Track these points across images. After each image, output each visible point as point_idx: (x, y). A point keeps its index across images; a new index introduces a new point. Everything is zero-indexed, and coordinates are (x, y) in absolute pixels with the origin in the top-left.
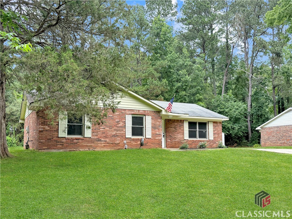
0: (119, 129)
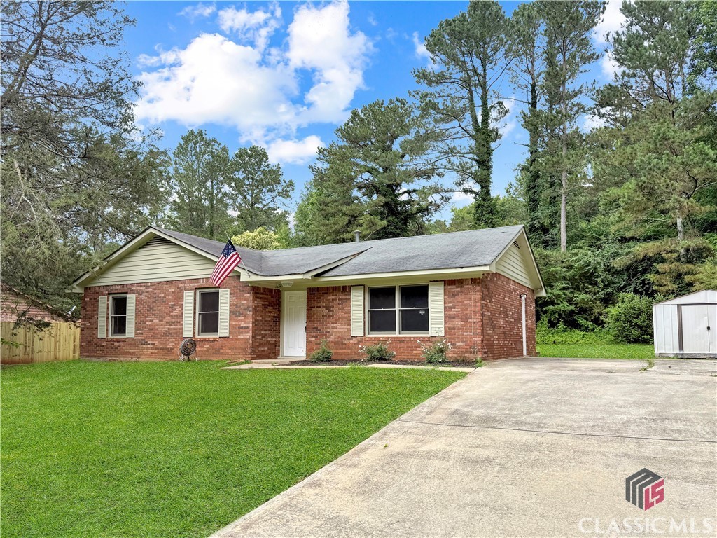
0: (173, 320)
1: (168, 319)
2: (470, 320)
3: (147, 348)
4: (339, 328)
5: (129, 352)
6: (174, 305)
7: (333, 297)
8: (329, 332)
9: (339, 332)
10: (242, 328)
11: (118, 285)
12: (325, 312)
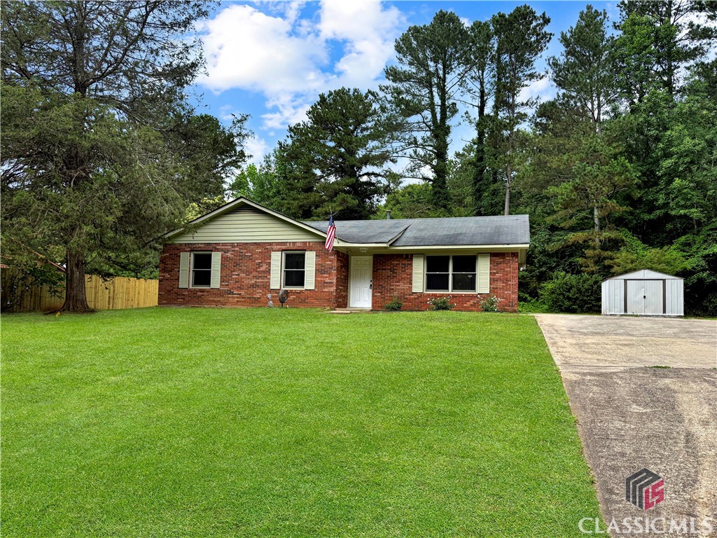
0: (260, 275)
1: (255, 274)
2: (509, 283)
3: (233, 298)
4: (402, 286)
5: (213, 301)
6: (261, 263)
7: (397, 262)
8: (393, 289)
9: (402, 289)
10: (327, 283)
11: (201, 244)
12: (389, 273)
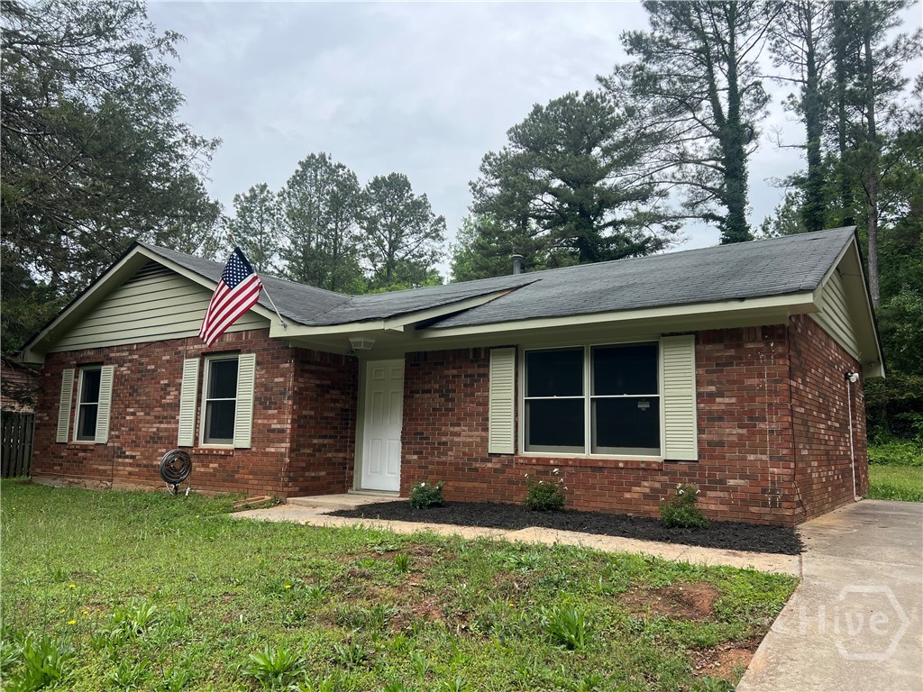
1: (158, 410)
5: (98, 470)
6: (169, 385)
7: (455, 372)
9: (465, 444)
10: (274, 431)
11: (90, 350)
